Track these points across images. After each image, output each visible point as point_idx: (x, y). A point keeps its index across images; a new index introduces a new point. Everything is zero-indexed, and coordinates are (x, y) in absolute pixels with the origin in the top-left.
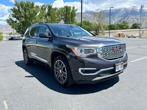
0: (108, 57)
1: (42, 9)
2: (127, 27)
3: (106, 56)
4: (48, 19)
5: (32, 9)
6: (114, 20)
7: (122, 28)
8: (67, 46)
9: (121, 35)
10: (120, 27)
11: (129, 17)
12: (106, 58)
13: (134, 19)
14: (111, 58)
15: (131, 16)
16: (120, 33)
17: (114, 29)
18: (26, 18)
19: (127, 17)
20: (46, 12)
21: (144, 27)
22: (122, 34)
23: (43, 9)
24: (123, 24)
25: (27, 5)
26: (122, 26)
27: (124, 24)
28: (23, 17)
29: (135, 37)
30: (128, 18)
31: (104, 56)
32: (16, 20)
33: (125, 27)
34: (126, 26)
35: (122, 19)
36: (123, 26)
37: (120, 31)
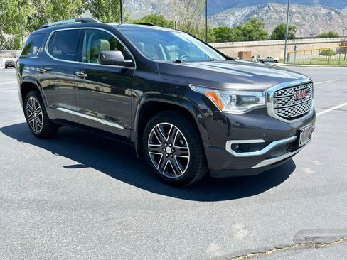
0: (287, 113)
2: (261, 35)
3: (284, 112)
4: (42, 8)
6: (233, 14)
7: (250, 37)
8: (193, 88)
9: (245, 56)
10: (245, 35)
11: (269, 7)
12: (283, 115)
13: (282, 14)
14: (292, 116)
15: (275, 5)
16: (243, 50)
17: (228, 39)
19: (265, 8)
21: (306, 36)
22: (247, 53)
24: (252, 28)
26: (249, 32)
27: (255, 27)
29: (276, 61)
30: (267, 11)
31: (280, 110)
33: (256, 34)
34: (258, 32)
35: (252, 13)
36: (252, 31)
37: (241, 46)
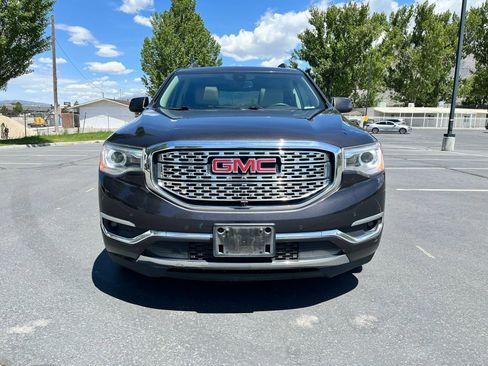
0: (184, 191)
1: (394, 23)
3: (177, 187)
5: (358, 29)
12: (177, 194)
18: (334, 60)
20: (405, 33)
23: (399, 22)
25: (346, 18)
28: (326, 57)
32: (309, 67)
